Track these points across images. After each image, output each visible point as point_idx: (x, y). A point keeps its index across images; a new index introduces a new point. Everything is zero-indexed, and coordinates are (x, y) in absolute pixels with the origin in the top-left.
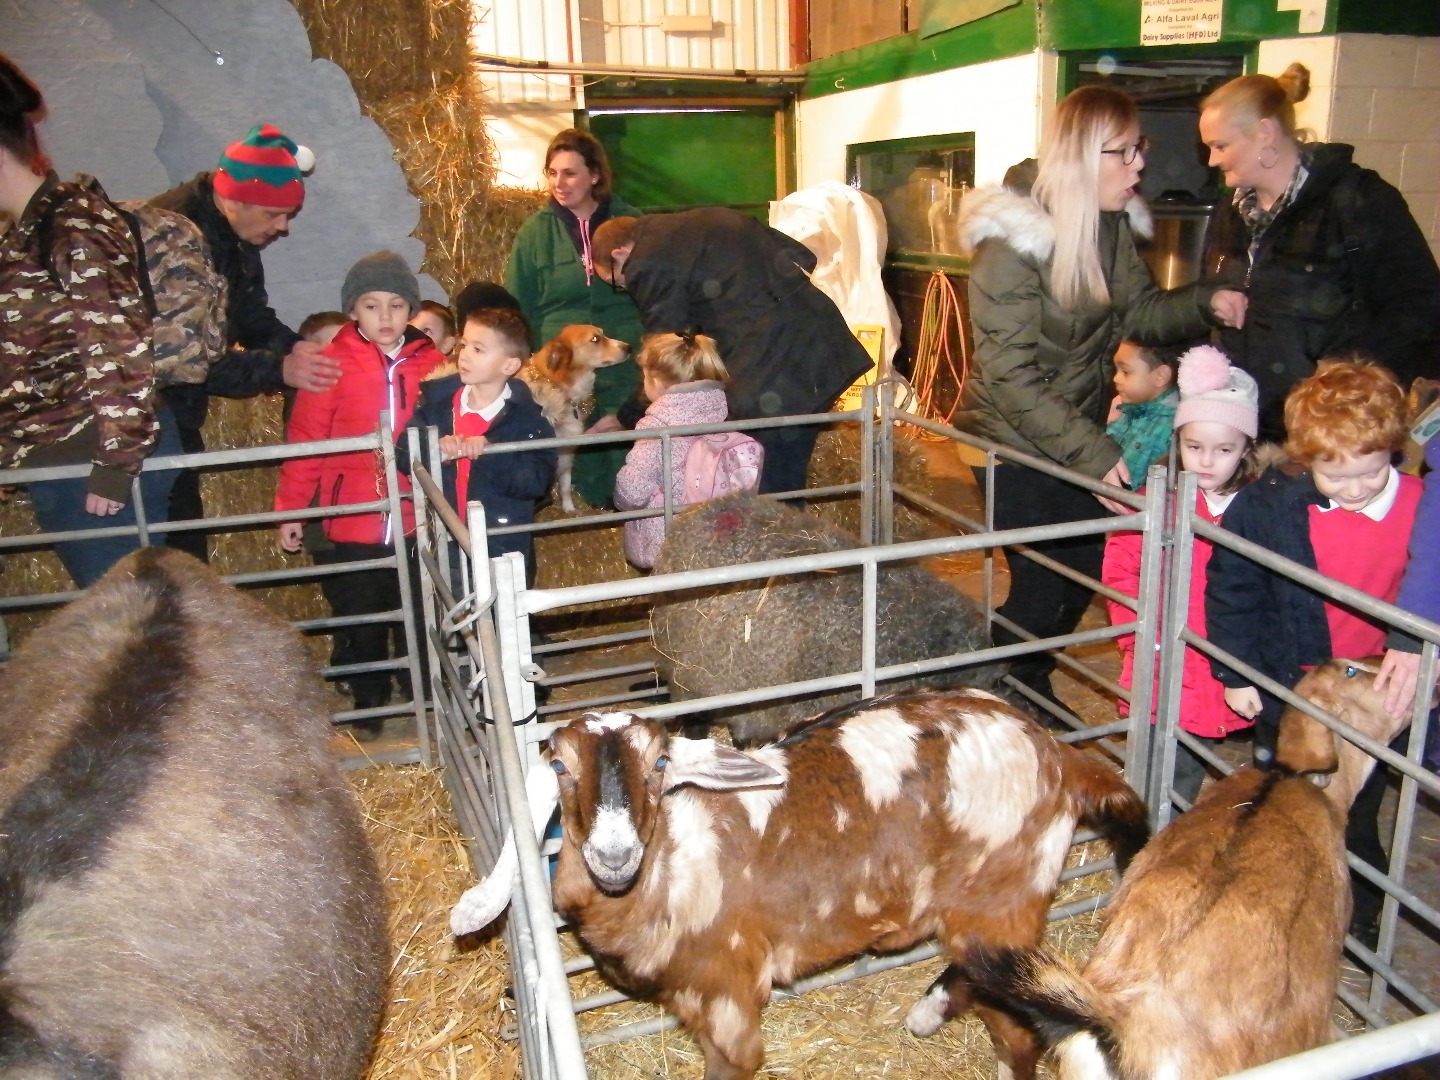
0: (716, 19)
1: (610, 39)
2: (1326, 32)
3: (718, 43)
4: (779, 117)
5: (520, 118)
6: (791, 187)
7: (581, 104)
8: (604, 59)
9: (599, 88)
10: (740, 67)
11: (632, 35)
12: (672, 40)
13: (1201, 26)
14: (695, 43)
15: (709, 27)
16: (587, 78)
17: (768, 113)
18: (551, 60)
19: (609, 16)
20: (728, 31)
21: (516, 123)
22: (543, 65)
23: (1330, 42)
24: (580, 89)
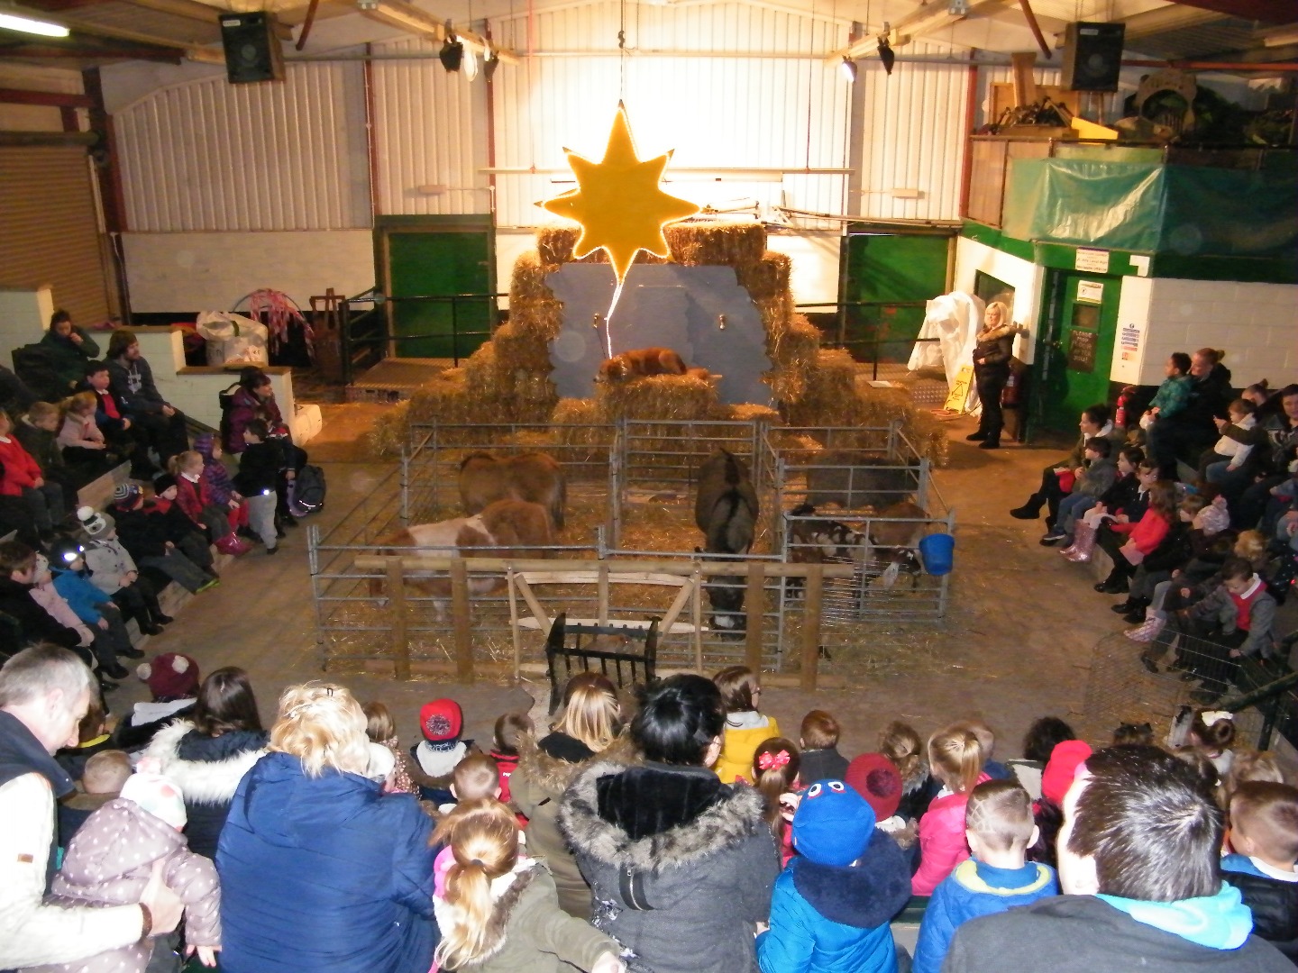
0: (920, 189)
1: (864, 199)
2: (1148, 277)
3: (920, 202)
4: (951, 240)
5: (813, 238)
6: (952, 289)
7: (845, 234)
8: (859, 214)
9: (853, 226)
10: (931, 218)
11: (876, 198)
12: (896, 200)
13: (1099, 265)
14: (908, 202)
15: (916, 195)
16: (849, 222)
17: (946, 238)
18: (832, 213)
19: (864, 187)
20: (926, 196)
21: (811, 241)
22: (827, 216)
23: (1150, 281)
24: (845, 226)
